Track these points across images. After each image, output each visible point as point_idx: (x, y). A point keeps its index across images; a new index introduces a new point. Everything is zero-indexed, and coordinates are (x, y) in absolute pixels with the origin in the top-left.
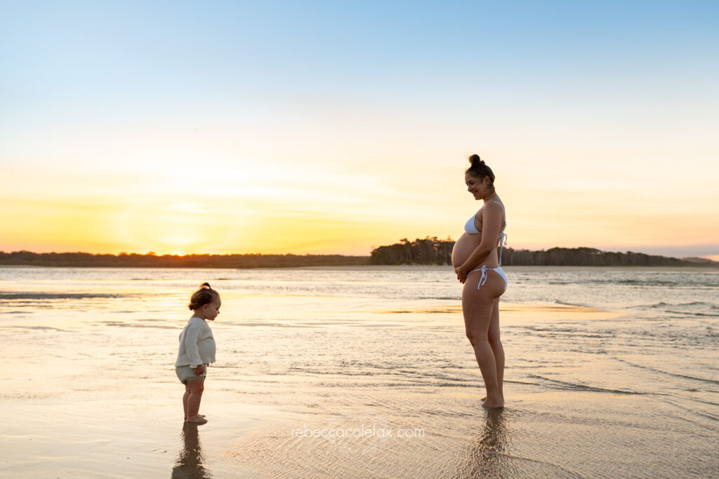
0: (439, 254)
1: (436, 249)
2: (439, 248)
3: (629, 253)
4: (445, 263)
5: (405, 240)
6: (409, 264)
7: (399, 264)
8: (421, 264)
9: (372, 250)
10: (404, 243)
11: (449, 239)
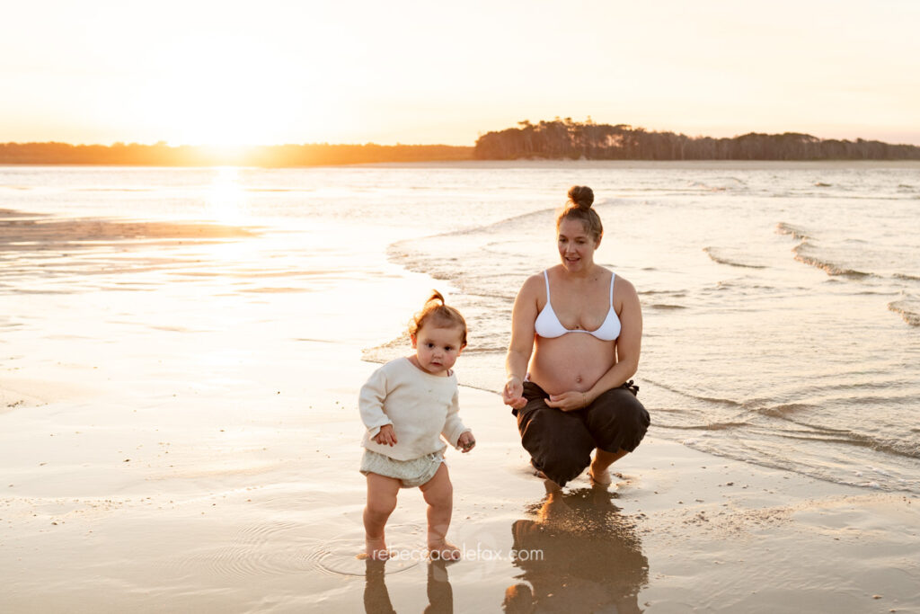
0: (576, 144)
1: (573, 137)
2: (577, 134)
3: (860, 140)
4: (583, 157)
5: (526, 122)
6: (529, 157)
7: (515, 159)
8: (547, 158)
9: (477, 138)
10: (521, 127)
11: (590, 121)
